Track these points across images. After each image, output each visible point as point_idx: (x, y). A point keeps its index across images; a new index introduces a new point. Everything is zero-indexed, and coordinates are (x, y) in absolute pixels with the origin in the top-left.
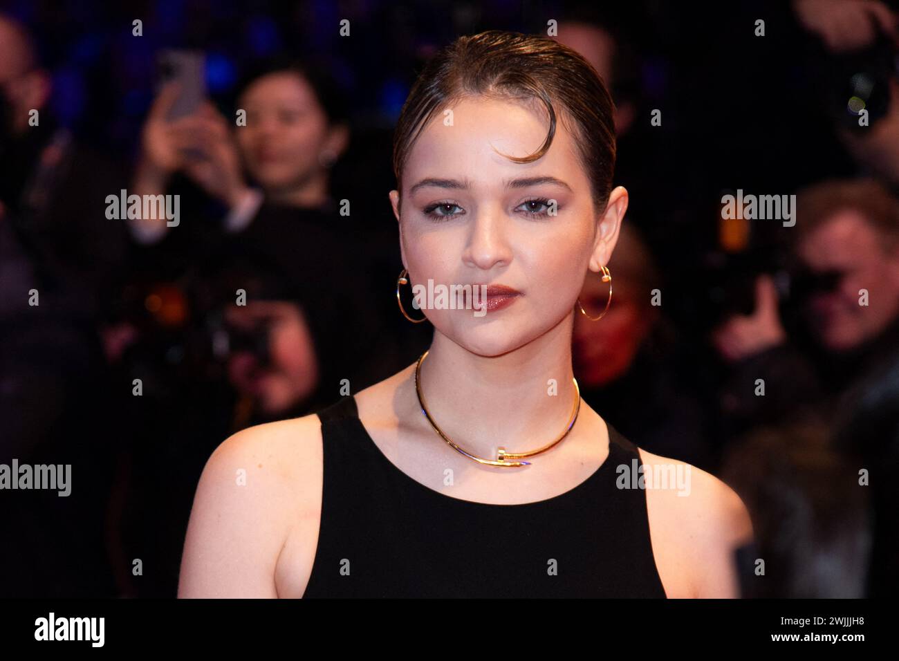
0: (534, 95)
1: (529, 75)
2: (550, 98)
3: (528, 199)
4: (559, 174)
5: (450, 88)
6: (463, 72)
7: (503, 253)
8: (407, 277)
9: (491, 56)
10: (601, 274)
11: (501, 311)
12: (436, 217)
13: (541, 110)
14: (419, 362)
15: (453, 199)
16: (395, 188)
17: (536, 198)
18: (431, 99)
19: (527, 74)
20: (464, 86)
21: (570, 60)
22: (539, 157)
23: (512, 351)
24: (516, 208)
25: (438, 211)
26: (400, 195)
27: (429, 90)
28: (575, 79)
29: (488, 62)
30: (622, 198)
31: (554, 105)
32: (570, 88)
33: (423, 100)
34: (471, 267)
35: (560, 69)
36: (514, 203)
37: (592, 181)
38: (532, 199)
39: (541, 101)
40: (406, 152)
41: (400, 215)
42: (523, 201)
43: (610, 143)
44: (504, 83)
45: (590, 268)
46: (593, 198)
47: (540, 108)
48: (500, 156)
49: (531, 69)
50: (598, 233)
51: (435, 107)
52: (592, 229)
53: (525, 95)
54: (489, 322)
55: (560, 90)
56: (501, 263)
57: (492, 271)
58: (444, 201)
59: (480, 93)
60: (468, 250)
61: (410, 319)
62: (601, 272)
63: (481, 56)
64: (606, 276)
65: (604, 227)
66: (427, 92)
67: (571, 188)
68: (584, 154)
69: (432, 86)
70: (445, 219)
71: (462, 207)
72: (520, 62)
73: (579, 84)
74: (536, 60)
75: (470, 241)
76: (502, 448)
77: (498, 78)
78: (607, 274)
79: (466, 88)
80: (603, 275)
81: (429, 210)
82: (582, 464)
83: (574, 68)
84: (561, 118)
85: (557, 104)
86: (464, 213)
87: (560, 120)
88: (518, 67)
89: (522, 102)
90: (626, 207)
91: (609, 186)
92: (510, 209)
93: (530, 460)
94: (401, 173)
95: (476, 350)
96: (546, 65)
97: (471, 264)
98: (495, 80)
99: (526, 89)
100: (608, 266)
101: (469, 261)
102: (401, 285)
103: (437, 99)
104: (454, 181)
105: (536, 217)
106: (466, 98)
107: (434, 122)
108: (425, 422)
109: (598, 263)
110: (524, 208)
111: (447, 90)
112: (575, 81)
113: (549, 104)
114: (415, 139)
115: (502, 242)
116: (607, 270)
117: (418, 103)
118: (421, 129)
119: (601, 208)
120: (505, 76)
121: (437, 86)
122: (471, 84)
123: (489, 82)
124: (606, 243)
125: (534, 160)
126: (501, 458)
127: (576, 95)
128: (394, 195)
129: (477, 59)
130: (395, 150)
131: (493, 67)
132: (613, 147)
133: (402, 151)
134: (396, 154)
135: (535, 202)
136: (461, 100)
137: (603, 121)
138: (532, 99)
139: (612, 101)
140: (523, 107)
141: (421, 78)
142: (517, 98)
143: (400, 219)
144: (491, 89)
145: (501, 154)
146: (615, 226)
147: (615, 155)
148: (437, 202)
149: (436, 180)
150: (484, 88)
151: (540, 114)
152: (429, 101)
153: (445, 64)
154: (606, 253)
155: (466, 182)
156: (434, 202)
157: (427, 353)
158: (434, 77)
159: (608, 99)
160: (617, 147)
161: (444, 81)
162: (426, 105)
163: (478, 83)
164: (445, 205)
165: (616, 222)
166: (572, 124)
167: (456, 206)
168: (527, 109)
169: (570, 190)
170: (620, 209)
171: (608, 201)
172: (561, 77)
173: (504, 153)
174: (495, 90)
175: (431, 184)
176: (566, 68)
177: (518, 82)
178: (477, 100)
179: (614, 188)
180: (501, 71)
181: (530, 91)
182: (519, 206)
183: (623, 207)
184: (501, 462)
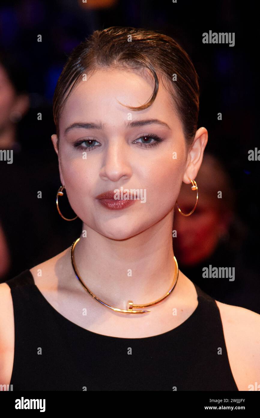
0: (144, 66)
1: (140, 53)
2: (155, 68)
3: (142, 135)
4: (161, 118)
5: (88, 63)
6: (97, 53)
7: (126, 170)
8: (64, 191)
9: (115, 42)
10: (191, 185)
11: (125, 209)
12: (83, 149)
13: (149, 76)
14: (73, 246)
15: (92, 137)
16: (55, 133)
17: (147, 135)
18: (77, 71)
19: (139, 53)
20: (98, 62)
21: (167, 44)
22: (148, 106)
23: (135, 236)
24: (134, 141)
25: (84, 145)
26: (58, 137)
27: (75, 66)
28: (171, 56)
29: (113, 45)
30: (204, 135)
31: (157, 73)
32: (168, 62)
33: (72, 72)
34: (106, 181)
35: (161, 49)
36: (133, 137)
37: (184, 123)
38: (145, 135)
39: (148, 70)
40: (61, 107)
41: (58, 149)
42: (139, 137)
43: (195, 98)
44: (124, 58)
45: (184, 181)
46: (185, 134)
47: (148, 74)
48: (122, 106)
49: (142, 50)
50: (189, 158)
51: (79, 76)
52: (185, 155)
53: (138, 65)
54: (119, 216)
55: (161, 63)
56: (125, 177)
57: (119, 182)
58: (87, 138)
59: (108, 65)
60: (103, 169)
61: (65, 219)
62: (191, 183)
63: (109, 42)
64: (194, 187)
65: (192, 154)
66: (74, 67)
67: (170, 127)
68: (178, 105)
69: (77, 63)
70: (88, 150)
71: (99, 141)
72: (134, 45)
73: (173, 59)
74: (145, 43)
75: (105, 163)
76: (132, 302)
77: (120, 55)
78: (195, 185)
79: (99, 63)
80: (192, 186)
81: (78, 145)
82: (182, 310)
83: (170, 49)
84: (162, 81)
85: (159, 72)
86: (100, 145)
87: (161, 82)
88: (133, 49)
89: (136, 70)
90: (206, 141)
91: (195, 126)
92: (130, 141)
93: (149, 309)
94: (58, 121)
95: (110, 236)
96: (152, 47)
97: (105, 178)
98: (118, 57)
99: (139, 62)
100: (196, 179)
101: (104, 176)
102: (60, 197)
103: (80, 71)
104: (93, 124)
105: (147, 146)
106: (100, 69)
107: (78, 86)
108: (79, 286)
109: (189, 178)
110: (140, 141)
111: (86, 66)
112: (171, 58)
113: (154, 71)
114: (67, 97)
115: (125, 163)
116: (195, 182)
117: (68, 74)
118: (70, 91)
119: (190, 141)
120: (124, 54)
121: (80, 63)
122: (103, 61)
123: (113, 58)
124: (195, 165)
125: (144, 109)
126: (131, 308)
127: (172, 67)
128: (54, 137)
129: (106, 44)
130: (54, 107)
131: (116, 49)
132: (197, 101)
133: (59, 106)
134: (55, 109)
135: (146, 137)
136: (96, 70)
137: (190, 84)
138: (142, 68)
139: (195, 72)
140: (137, 74)
141: (70, 59)
142: (133, 68)
143: (58, 153)
144: (115, 63)
145: (123, 105)
146: (199, 153)
147: (198, 106)
148: (82, 139)
149: (81, 124)
150: (111, 62)
151: (148, 78)
152: (75, 73)
153: (85, 49)
154: (194, 170)
155: (101, 124)
156: (79, 140)
157: (78, 240)
158: (78, 57)
159: (193, 70)
160: (199, 102)
161: (85, 59)
162: (73, 76)
163: (107, 59)
164: (88, 141)
165: (200, 151)
166: (170, 85)
167: (95, 141)
168: (139, 75)
169: (169, 128)
170: (203, 143)
171: (194, 136)
172: (162, 55)
173: (125, 104)
174: (118, 63)
175: (78, 126)
176: (165, 49)
177: (133, 57)
178: (107, 70)
179: (198, 128)
180: (122, 51)
181: (141, 63)
182: (136, 140)
183: (205, 141)
184: (130, 311)
